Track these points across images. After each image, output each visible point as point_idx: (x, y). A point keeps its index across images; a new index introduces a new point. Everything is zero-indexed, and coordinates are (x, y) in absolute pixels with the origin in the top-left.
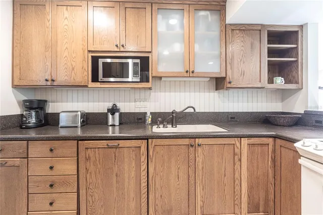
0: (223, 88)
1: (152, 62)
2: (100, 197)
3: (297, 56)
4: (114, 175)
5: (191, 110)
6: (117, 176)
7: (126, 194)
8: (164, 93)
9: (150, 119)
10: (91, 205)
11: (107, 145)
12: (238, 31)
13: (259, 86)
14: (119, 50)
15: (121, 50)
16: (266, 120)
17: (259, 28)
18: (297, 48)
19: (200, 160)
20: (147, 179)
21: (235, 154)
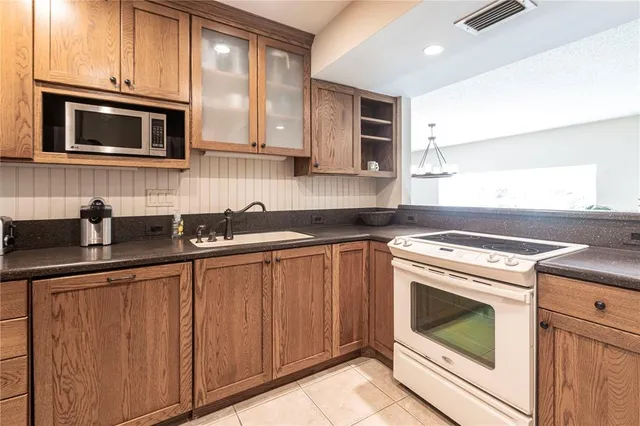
0: (306, 174)
1: (191, 122)
2: (89, 388)
3: (391, 136)
4: (124, 336)
5: (258, 209)
6: (129, 337)
7: (149, 368)
8: (207, 179)
9: (181, 229)
10: (65, 409)
11: (108, 280)
12: (326, 92)
13: (352, 172)
14: (117, 90)
15: (123, 91)
16: (359, 219)
17: (352, 92)
18: (391, 125)
19: (278, 283)
20: (191, 330)
21: (325, 268)
